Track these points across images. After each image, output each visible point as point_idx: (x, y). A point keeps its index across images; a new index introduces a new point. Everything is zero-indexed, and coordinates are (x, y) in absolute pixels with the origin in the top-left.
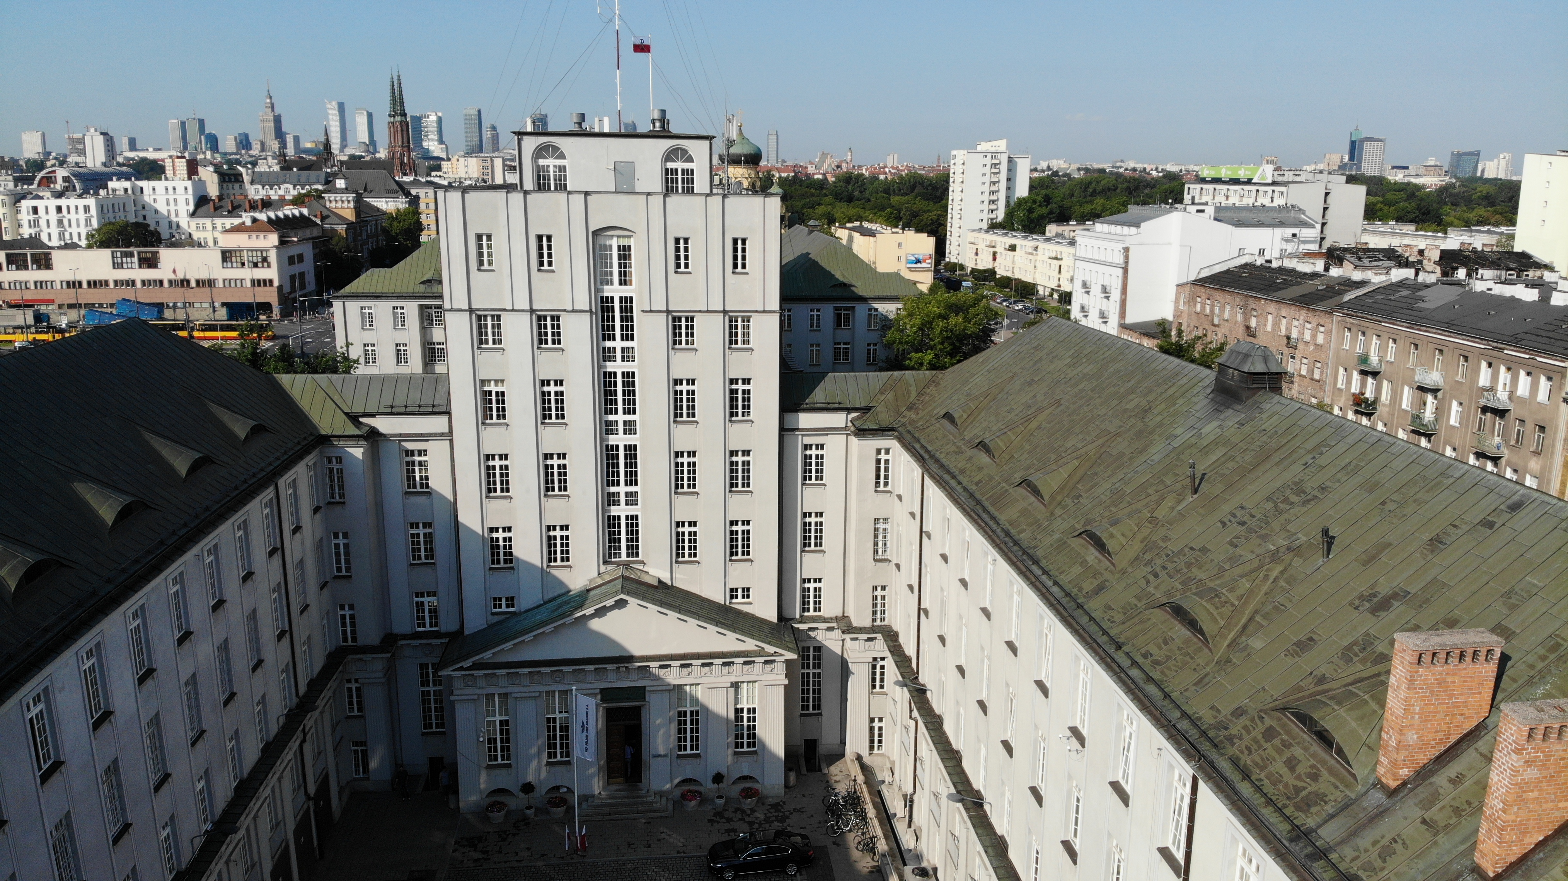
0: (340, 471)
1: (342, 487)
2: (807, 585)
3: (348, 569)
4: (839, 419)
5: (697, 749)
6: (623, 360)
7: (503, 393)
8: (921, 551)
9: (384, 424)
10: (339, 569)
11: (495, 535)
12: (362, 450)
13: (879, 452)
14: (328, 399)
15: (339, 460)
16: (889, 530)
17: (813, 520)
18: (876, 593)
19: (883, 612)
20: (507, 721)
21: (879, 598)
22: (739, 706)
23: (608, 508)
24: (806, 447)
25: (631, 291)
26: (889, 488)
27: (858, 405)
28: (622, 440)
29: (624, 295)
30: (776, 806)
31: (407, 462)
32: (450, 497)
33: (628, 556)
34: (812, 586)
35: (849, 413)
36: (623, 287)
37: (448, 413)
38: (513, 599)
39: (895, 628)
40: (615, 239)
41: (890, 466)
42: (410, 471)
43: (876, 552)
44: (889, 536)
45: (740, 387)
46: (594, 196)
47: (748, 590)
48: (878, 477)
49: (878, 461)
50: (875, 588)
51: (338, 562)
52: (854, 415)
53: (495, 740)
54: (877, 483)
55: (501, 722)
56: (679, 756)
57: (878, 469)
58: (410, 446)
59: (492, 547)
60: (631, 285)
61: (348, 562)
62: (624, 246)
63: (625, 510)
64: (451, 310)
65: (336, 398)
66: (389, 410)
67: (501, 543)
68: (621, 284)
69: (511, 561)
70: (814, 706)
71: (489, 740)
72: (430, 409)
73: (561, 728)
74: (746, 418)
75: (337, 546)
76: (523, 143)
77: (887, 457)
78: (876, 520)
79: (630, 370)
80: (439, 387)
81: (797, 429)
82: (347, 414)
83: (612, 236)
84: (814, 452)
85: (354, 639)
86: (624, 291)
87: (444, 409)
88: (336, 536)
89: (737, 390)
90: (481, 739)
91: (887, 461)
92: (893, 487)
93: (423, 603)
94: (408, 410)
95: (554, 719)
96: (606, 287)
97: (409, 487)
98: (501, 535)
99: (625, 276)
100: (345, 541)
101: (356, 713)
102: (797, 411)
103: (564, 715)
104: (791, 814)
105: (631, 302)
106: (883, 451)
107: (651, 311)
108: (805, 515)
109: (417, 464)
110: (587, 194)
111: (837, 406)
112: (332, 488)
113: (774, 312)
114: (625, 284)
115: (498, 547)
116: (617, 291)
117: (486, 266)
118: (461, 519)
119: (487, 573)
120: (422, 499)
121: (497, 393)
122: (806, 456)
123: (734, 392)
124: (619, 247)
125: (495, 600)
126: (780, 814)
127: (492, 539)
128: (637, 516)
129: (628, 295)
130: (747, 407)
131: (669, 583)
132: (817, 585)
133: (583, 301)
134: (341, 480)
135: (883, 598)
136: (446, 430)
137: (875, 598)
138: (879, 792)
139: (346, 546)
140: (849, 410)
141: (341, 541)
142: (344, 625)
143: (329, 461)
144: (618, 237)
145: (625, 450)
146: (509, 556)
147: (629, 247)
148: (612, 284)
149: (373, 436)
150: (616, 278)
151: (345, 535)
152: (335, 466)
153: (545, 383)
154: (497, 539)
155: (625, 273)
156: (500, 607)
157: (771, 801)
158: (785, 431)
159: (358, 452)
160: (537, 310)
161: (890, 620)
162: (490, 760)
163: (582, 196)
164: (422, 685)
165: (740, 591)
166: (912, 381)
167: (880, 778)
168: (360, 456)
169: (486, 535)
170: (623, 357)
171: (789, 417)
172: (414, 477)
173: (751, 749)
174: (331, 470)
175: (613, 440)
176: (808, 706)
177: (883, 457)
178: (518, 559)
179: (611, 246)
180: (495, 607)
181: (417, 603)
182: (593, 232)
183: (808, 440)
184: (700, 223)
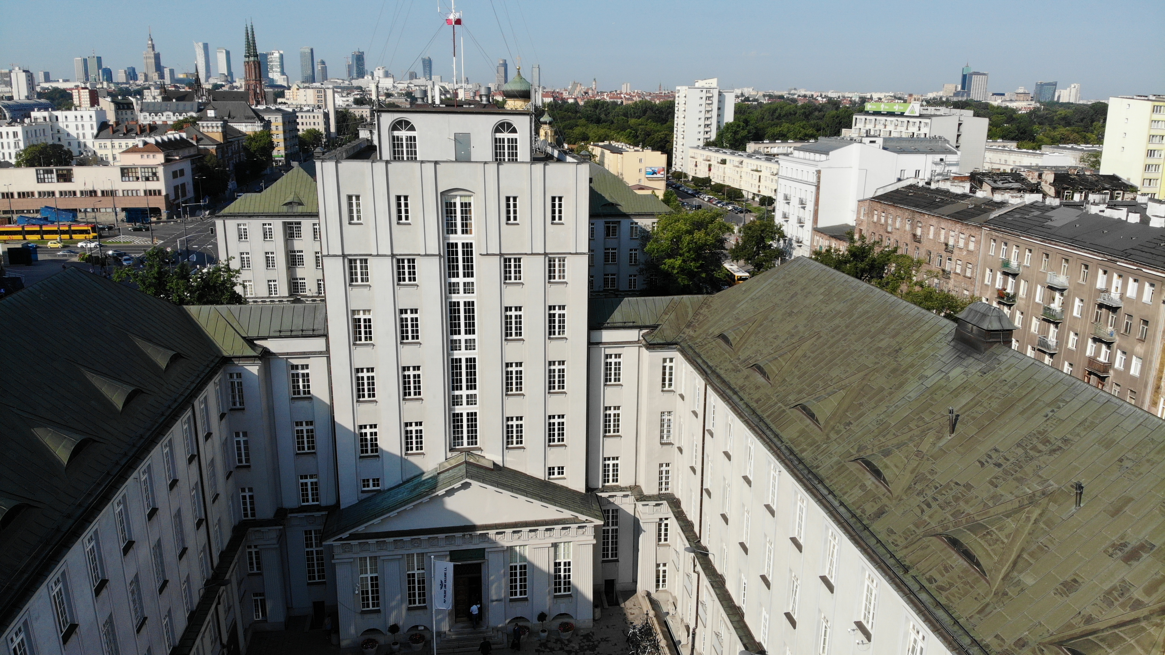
0: (240, 384)
1: (241, 397)
2: (607, 462)
3: (247, 460)
4: (633, 335)
5: (525, 594)
6: (465, 293)
7: (370, 320)
8: (703, 444)
9: (274, 346)
10: (240, 461)
11: (363, 431)
12: (257, 367)
13: (665, 360)
14: (229, 326)
15: (239, 375)
16: (672, 421)
17: (612, 412)
18: (662, 469)
19: (667, 483)
20: (376, 577)
21: (664, 473)
22: (557, 561)
23: (452, 407)
24: (607, 356)
25: (472, 238)
26: (672, 388)
27: (648, 324)
28: (464, 354)
29: (465, 241)
30: (587, 637)
31: (293, 375)
32: (327, 401)
33: (468, 444)
34: (611, 462)
35: (641, 330)
36: (465, 235)
37: (326, 336)
38: (378, 480)
39: (677, 496)
40: (458, 198)
41: (673, 371)
42: (295, 382)
43: (662, 437)
44: (672, 425)
45: (557, 312)
46: (442, 164)
47: (563, 468)
48: (664, 380)
49: (664, 368)
50: (661, 465)
51: (240, 455)
52: (644, 331)
53: (367, 592)
54: (664, 385)
55: (372, 578)
56: (511, 600)
57: (664, 374)
58: (295, 362)
59: (362, 440)
60: (471, 233)
61: (247, 455)
62: (466, 203)
63: (466, 409)
64: (328, 256)
65: (235, 325)
66: (278, 334)
67: (369, 437)
68: (463, 233)
69: (377, 451)
70: (612, 554)
71: (363, 592)
72: (311, 333)
73: (419, 581)
74: (561, 336)
75: (238, 443)
76: (381, 119)
77: (671, 364)
78: (663, 413)
79: (471, 300)
80: (317, 314)
81: (601, 343)
82: (244, 338)
83: (456, 196)
84: (613, 360)
85: (253, 515)
86: (465, 239)
87: (322, 332)
88: (237, 435)
89: (554, 315)
90: (357, 592)
91: (671, 368)
92: (675, 387)
93: (306, 484)
94: (294, 333)
95: (414, 575)
96: (451, 236)
97: (294, 394)
98: (368, 430)
99: (466, 226)
100: (245, 439)
101: (255, 571)
102: (601, 329)
103: (421, 571)
104: (599, 643)
105: (471, 247)
106: (668, 360)
107: (487, 255)
108: (606, 408)
109: (300, 376)
110: (436, 163)
111: (631, 324)
112: (234, 397)
113: (584, 254)
114: (467, 233)
115: (366, 440)
116: (460, 238)
117: (355, 221)
118: (337, 419)
119: (358, 460)
120: (306, 403)
121: (365, 320)
122: (607, 363)
123: (552, 316)
124: (462, 204)
125: (364, 481)
126: (591, 643)
127: (361, 434)
128: (476, 413)
129: (469, 241)
130: (562, 327)
131: (501, 464)
132: (615, 462)
133: (434, 247)
134: (241, 391)
135: (667, 472)
136: (324, 349)
137: (661, 472)
138: (665, 622)
139: (246, 442)
140: (640, 328)
141: (242, 439)
142: (245, 504)
143: (231, 376)
144: (461, 196)
145: (467, 362)
146: (375, 447)
147: (470, 204)
148: (456, 233)
149: (266, 355)
150: (459, 228)
151: (245, 434)
152: (236, 380)
153: (403, 311)
154: (366, 434)
155: (466, 224)
156: (368, 486)
157: (583, 632)
158: (592, 344)
159: (254, 369)
160: (397, 255)
161: (673, 489)
162: (364, 607)
163: (433, 164)
164: (307, 547)
165: (556, 469)
166: (688, 303)
167: (665, 610)
168: (256, 373)
169: (357, 432)
170: (465, 290)
171: (595, 334)
172: (298, 386)
173: (567, 593)
174: (232, 383)
175: (457, 354)
176: (608, 554)
177: (668, 364)
178: (382, 450)
179: (455, 203)
180: (364, 486)
181: (302, 484)
182: (442, 193)
183: (608, 351)
184: (526, 185)
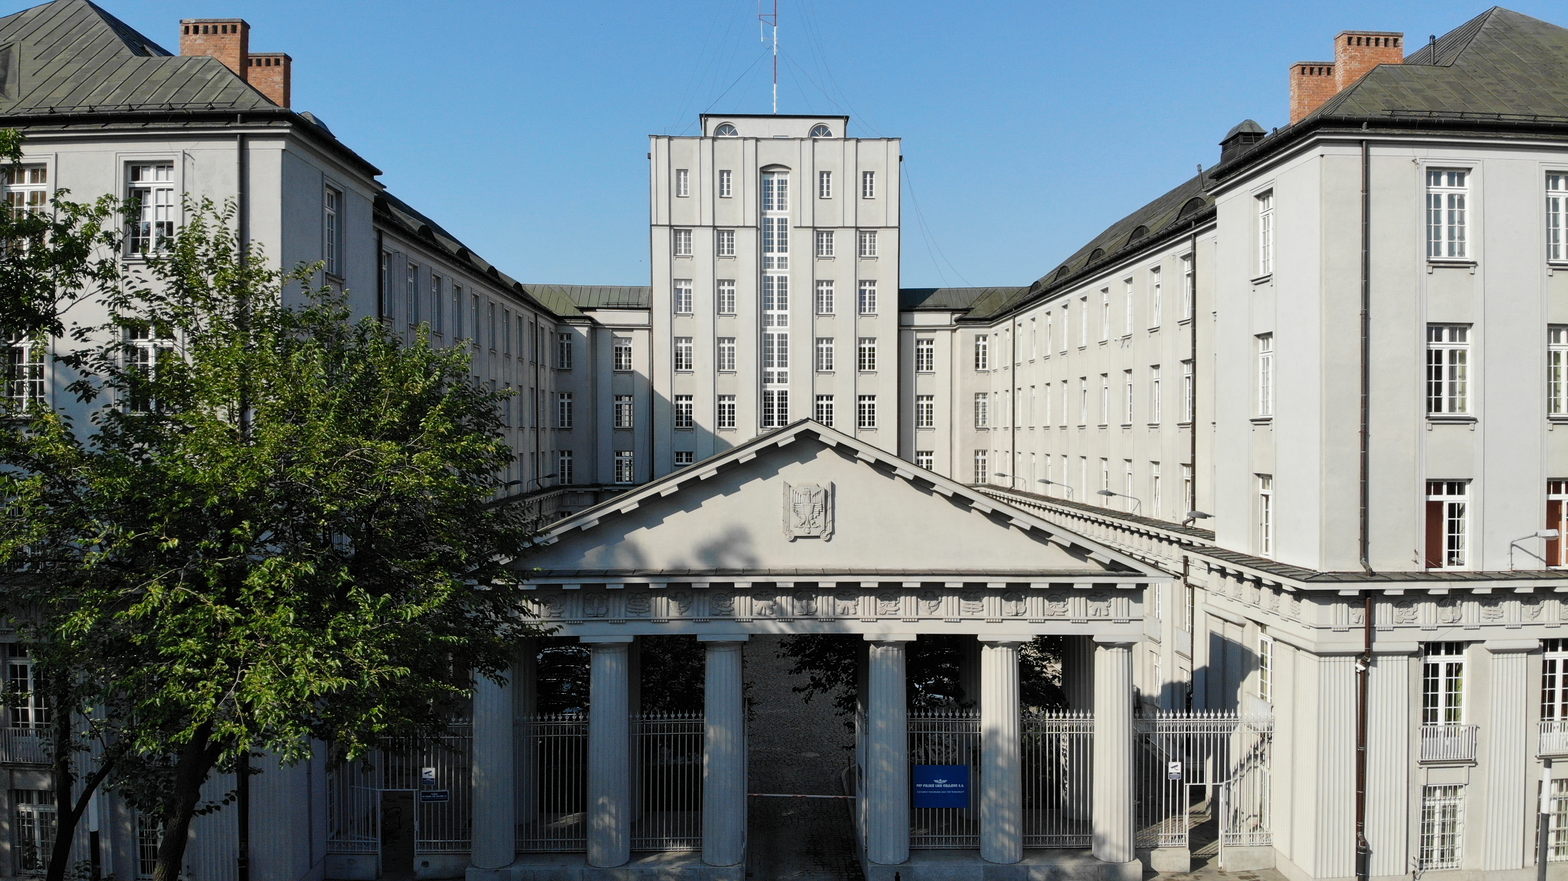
0: (569, 346)
1: (569, 358)
2: (920, 458)
3: (570, 423)
4: (945, 318)
6: (779, 267)
7: (690, 290)
9: (600, 316)
10: (563, 424)
11: (680, 402)
12: (586, 329)
13: (977, 339)
14: (561, 298)
15: (569, 336)
16: (986, 401)
17: (925, 402)
18: (978, 457)
19: (984, 474)
21: (981, 462)
23: (764, 384)
24: (918, 342)
25: (786, 214)
26: (987, 369)
27: (960, 307)
28: (778, 330)
29: (781, 217)
31: (617, 346)
32: (647, 376)
33: (779, 424)
34: (924, 458)
35: (952, 314)
36: (781, 211)
37: (649, 309)
38: (691, 454)
40: (776, 175)
41: (987, 350)
42: (618, 355)
43: (977, 422)
44: (987, 408)
45: (867, 287)
46: (763, 142)
48: (977, 360)
49: (977, 347)
50: (977, 453)
51: (563, 418)
52: (957, 316)
54: (977, 366)
57: (977, 354)
58: (619, 334)
59: (677, 412)
60: (786, 209)
61: (570, 418)
62: (782, 180)
63: (777, 387)
64: (657, 225)
65: (566, 298)
66: (606, 306)
67: (684, 410)
68: (779, 209)
69: (691, 425)
72: (637, 307)
74: (872, 313)
75: (563, 405)
76: (708, 123)
77: (984, 343)
78: (977, 395)
79: (784, 275)
80: (642, 294)
81: (913, 326)
82: (575, 308)
83: (773, 173)
84: (925, 346)
85: (570, 481)
86: (781, 214)
87: (646, 305)
88: (563, 396)
89: (865, 290)
91: (984, 347)
92: (990, 367)
93: (621, 461)
94: (619, 306)
96: (768, 211)
97: (617, 368)
98: (684, 402)
99: (782, 203)
100: (569, 401)
102: (913, 311)
105: (786, 223)
106: (981, 339)
107: (801, 227)
108: (918, 400)
109: (623, 349)
110: (757, 140)
111: (943, 308)
112: (562, 358)
113: (894, 228)
114: (782, 206)
115: (681, 411)
116: (776, 214)
117: (683, 194)
118: (656, 391)
119: (673, 431)
120: (626, 378)
121: (686, 290)
122: (918, 350)
123: (862, 292)
124: (779, 181)
125: (677, 454)
127: (677, 405)
129: (784, 217)
130: (872, 304)
132: (929, 458)
133: (751, 220)
134: (569, 352)
135: (984, 461)
136: (647, 322)
137: (977, 461)
139: (569, 404)
140: (953, 311)
141: (566, 401)
142: (563, 468)
143: (562, 338)
144: (778, 173)
145: (780, 338)
146: (690, 422)
147: (786, 180)
148: (772, 209)
149: (595, 326)
150: (776, 202)
151: (569, 397)
152: (566, 342)
153: (721, 282)
154: (681, 405)
155: (782, 201)
156: (681, 461)
158: (903, 327)
159: (582, 330)
160: (718, 226)
161: (990, 479)
163: (754, 141)
168: (583, 334)
169: (673, 402)
170: (779, 265)
171: (906, 316)
172: (621, 360)
174: (562, 345)
175: (770, 330)
177: (981, 343)
178: (696, 424)
179: (773, 180)
180: (677, 461)
181: (617, 461)
182: (761, 168)
183: (920, 336)
184: (839, 160)
